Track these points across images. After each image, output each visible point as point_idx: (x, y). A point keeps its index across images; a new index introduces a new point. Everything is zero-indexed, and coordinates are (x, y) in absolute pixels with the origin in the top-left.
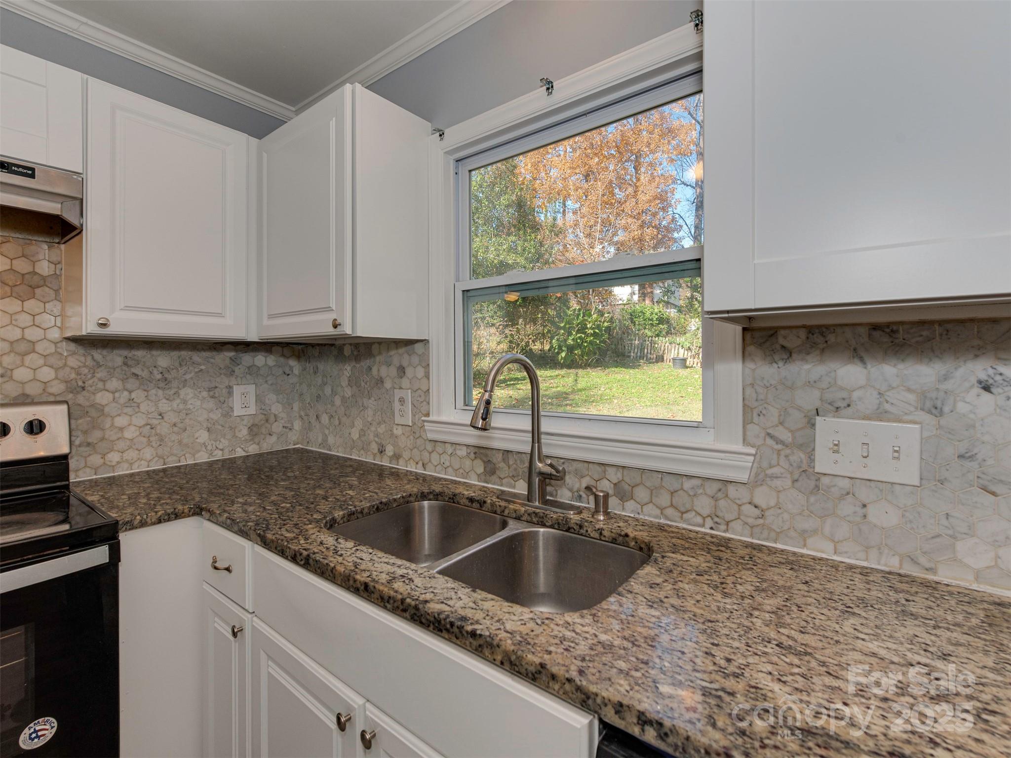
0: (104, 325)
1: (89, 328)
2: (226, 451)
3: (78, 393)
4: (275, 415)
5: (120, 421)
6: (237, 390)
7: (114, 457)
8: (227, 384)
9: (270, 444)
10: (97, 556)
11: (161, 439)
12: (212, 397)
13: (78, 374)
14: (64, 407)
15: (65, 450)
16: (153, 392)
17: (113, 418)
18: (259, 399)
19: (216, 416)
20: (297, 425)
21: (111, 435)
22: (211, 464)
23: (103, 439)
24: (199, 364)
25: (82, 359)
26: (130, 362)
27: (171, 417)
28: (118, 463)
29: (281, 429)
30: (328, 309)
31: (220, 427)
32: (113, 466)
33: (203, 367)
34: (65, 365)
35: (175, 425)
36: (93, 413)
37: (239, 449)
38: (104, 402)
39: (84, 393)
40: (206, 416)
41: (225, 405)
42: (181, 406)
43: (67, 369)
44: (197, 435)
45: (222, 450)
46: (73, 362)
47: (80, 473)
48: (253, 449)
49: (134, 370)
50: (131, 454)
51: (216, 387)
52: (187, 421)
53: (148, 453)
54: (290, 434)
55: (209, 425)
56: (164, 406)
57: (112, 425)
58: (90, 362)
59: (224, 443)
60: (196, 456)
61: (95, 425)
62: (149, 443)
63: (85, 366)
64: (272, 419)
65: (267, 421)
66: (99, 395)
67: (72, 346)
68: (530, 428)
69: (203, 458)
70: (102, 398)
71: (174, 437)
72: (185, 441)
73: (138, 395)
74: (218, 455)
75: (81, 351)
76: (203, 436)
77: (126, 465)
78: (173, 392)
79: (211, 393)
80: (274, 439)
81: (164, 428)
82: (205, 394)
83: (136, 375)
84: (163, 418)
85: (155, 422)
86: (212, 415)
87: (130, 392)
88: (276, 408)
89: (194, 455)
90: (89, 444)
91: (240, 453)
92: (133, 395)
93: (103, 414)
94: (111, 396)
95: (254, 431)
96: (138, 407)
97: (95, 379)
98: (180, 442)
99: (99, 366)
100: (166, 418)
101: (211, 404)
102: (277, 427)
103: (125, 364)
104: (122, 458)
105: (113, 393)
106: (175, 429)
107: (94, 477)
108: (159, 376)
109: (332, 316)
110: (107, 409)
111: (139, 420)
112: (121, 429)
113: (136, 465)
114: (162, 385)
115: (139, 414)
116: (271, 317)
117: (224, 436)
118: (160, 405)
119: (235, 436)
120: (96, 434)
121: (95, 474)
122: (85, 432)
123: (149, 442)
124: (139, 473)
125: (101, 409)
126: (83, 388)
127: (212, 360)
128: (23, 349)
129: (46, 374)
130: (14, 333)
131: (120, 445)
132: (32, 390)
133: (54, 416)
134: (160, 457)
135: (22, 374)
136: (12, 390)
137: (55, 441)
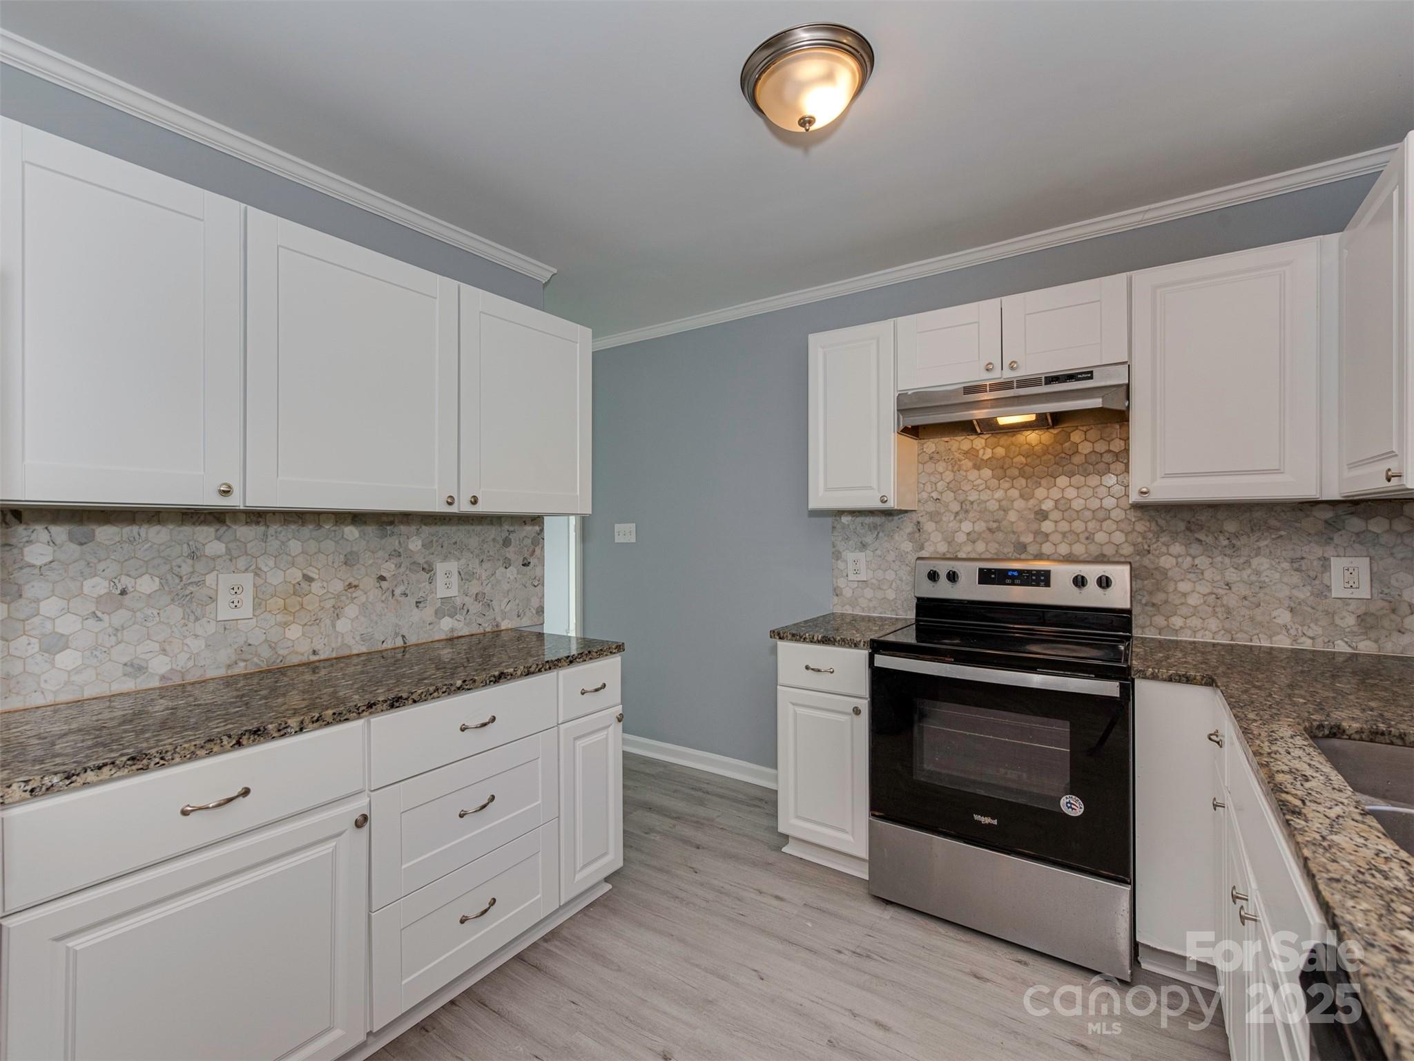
0: (1145, 494)
2: (1320, 640)
3: (1144, 556)
5: (1184, 587)
6: (1337, 563)
7: (1177, 622)
8: (1320, 554)
9: (1399, 646)
11: (1229, 612)
12: (1297, 570)
13: (1144, 538)
14: (1127, 567)
15: (1128, 606)
16: (1219, 559)
17: (1176, 582)
18: (1378, 579)
19: (1303, 594)
21: (1175, 599)
22: (1293, 653)
23: (1166, 602)
24: (1279, 529)
25: (1148, 524)
26: (1193, 527)
27: (1241, 589)
28: (1181, 628)
31: (1309, 609)
32: (1177, 630)
33: (1283, 533)
34: (1133, 530)
35: (1245, 598)
36: (1158, 576)
37: (1340, 643)
38: (1167, 566)
39: (1150, 556)
40: (1287, 593)
41: (1317, 582)
42: (1254, 578)
43: (1135, 534)
44: (1275, 614)
45: (1313, 638)
46: (1140, 527)
47: (1147, 630)
48: (1366, 647)
49: (1197, 535)
50: (1195, 622)
51: (1303, 558)
52: (1261, 595)
53: (1213, 624)
55: (1293, 605)
56: (1231, 575)
57: (1176, 589)
58: (1154, 527)
59: (1315, 630)
60: (1274, 639)
61: (1159, 588)
62: (1215, 613)
63: (1150, 531)
64: (1405, 609)
65: (1394, 611)
66: (1163, 559)
67: (1139, 514)
69: (1283, 642)
70: (1166, 562)
71: (1244, 612)
72: (1259, 618)
73: (1202, 561)
74: (1306, 644)
75: (1152, 519)
76: (1284, 617)
77: (1189, 632)
78: (1242, 560)
79: (1296, 565)
80: (1407, 639)
81: (1232, 600)
82: (1286, 565)
83: (1199, 541)
84: (1230, 588)
85: (1221, 592)
86: (1296, 593)
87: (1194, 558)
88: (1412, 594)
89: (1271, 637)
90: (1154, 605)
91: (1342, 648)
92: (1197, 561)
93: (1166, 578)
94: (1173, 561)
95: (1369, 622)
96: (1202, 574)
97: (1159, 544)
98: (1252, 619)
99: (1163, 530)
100: (1234, 589)
101: (1296, 578)
102: (1412, 623)
103: (1188, 529)
104: (1185, 624)
105: (1176, 557)
106: (1246, 603)
107: (1159, 637)
108: (1226, 543)
110: (1170, 574)
111: (1204, 588)
112: (1185, 595)
113: (1199, 634)
114: (1228, 552)
115: (1203, 581)
117: (1316, 621)
118: (1227, 574)
119: (1333, 623)
120: (1159, 598)
121: (1160, 634)
122: (1151, 593)
125: (1164, 573)
126: (1149, 552)
127: (1298, 525)
128: (1101, 516)
129: (1119, 537)
130: (1095, 504)
131: (1184, 610)
132: (1109, 551)
133: (1120, 574)
134: (1228, 631)
135: (1100, 537)
136: (1094, 550)
137: (1118, 597)
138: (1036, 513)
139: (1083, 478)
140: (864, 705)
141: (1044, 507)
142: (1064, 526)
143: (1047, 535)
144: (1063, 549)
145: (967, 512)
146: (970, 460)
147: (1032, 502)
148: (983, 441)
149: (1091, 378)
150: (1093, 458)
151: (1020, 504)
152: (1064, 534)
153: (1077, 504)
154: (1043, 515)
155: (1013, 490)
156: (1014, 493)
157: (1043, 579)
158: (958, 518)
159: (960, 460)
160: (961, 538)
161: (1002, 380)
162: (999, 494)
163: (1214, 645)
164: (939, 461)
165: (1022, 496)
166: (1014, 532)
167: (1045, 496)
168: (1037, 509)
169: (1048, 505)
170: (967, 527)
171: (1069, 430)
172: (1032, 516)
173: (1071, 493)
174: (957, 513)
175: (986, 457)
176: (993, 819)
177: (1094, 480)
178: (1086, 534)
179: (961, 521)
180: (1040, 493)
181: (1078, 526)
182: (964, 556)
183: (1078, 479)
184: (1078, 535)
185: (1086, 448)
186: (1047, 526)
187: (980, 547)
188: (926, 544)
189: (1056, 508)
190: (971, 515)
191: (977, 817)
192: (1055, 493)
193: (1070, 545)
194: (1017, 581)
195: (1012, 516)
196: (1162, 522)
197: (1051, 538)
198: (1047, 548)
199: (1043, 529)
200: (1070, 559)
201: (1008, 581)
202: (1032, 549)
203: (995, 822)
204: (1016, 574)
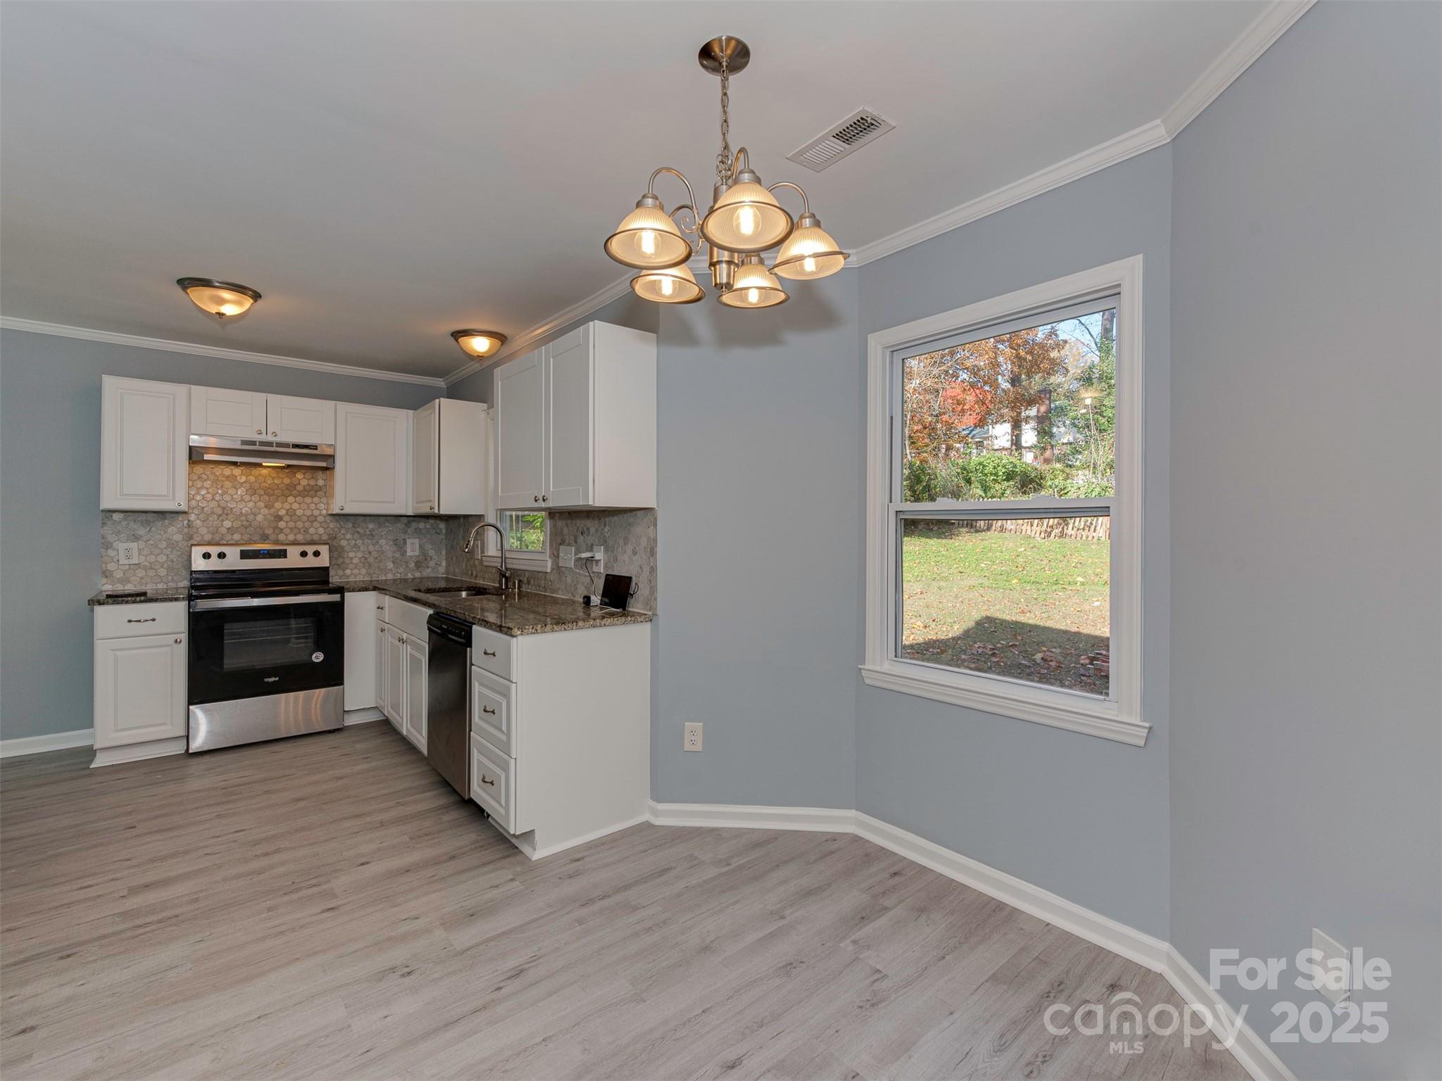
0: (342, 509)
1: (336, 511)
2: (403, 574)
3: (333, 540)
4: (431, 557)
5: (351, 555)
6: (409, 541)
7: (348, 572)
8: (403, 538)
9: (427, 572)
10: (336, 598)
11: (370, 565)
12: (396, 544)
13: (334, 531)
14: (328, 546)
15: (328, 565)
16: (366, 541)
17: (348, 553)
18: (421, 547)
19: (398, 555)
20: (444, 564)
21: (347, 561)
22: (395, 580)
23: (343, 563)
24: (389, 527)
25: (335, 524)
26: (355, 526)
27: (375, 554)
28: (350, 575)
29: (434, 564)
30: (430, 501)
31: (399, 561)
32: (348, 577)
33: (390, 529)
34: (328, 527)
35: (376, 558)
36: (340, 549)
37: (409, 574)
38: (344, 545)
39: (336, 540)
40: (392, 555)
41: (402, 549)
42: (380, 549)
43: (329, 529)
44: (387, 565)
45: (400, 574)
46: (332, 525)
47: (334, 578)
48: (417, 575)
49: (358, 530)
50: (356, 571)
51: (398, 539)
52: (383, 556)
53: (364, 571)
54: (440, 568)
55: (394, 560)
56: (371, 548)
57: (348, 557)
58: (338, 526)
59: (401, 570)
61: (340, 556)
63: (336, 528)
64: (429, 558)
65: (426, 560)
66: (342, 541)
67: (331, 518)
68: (500, 556)
69: (390, 576)
70: (344, 543)
71: (376, 565)
72: (381, 567)
73: (359, 542)
74: (398, 576)
75: (337, 521)
76: (390, 565)
77: (353, 576)
78: (375, 541)
79: (395, 542)
80: (430, 570)
81: (371, 560)
82: (391, 543)
83: (358, 532)
84: (370, 554)
85: (367, 556)
86: (395, 555)
87: (356, 540)
88: (431, 553)
89: (386, 575)
90: (338, 565)
91: (410, 576)
92: (357, 542)
93: (344, 551)
94: (347, 542)
95: (418, 565)
96: (359, 548)
97: (341, 533)
98: (379, 568)
99: (342, 527)
100: (372, 554)
101: (395, 548)
102: (432, 564)
103: (353, 527)
104: (352, 573)
105: (348, 540)
106: (377, 560)
107: (340, 580)
108: (369, 533)
109: (430, 504)
110: (345, 549)
111: (360, 555)
112: (352, 559)
113: (358, 577)
114: (370, 537)
115: (359, 551)
116: (417, 503)
117: (401, 566)
118: (369, 547)
119: (407, 566)
120: (340, 560)
121: (340, 577)
122: (336, 559)
123: (364, 566)
124: (359, 581)
125: (342, 548)
126: (336, 538)
127: (395, 525)
128: (311, 519)
129: (321, 531)
130: (309, 513)
131: (351, 566)
132: (316, 538)
133: (324, 550)
134: (370, 574)
135: (312, 530)
136: (308, 538)
137: (324, 561)
138: (275, 517)
139: (302, 498)
140: (184, 637)
141: (280, 513)
142: (292, 524)
143: (282, 529)
144: (291, 537)
145: (227, 515)
146: (230, 482)
147: (272, 510)
148: (240, 471)
149: (316, 449)
150: (307, 488)
151: (265, 511)
152: (291, 529)
153: (299, 512)
154: (280, 518)
155: (260, 502)
156: (261, 504)
157: (282, 554)
158: (221, 518)
159: (223, 481)
160: (223, 530)
161: (266, 440)
162: (251, 504)
163: (364, 581)
164: (205, 480)
165: (266, 507)
166: (260, 528)
167: (281, 508)
168: (276, 514)
169: (282, 512)
170: (227, 524)
171: (295, 471)
172: (272, 519)
173: (295, 506)
174: (220, 515)
175: (242, 481)
176: (275, 677)
177: (308, 500)
178: (304, 529)
179: (223, 521)
180: (278, 505)
181: (300, 525)
182: (225, 543)
183: (299, 499)
184: (299, 529)
185: (304, 482)
186: (282, 524)
187: (237, 537)
188: (195, 536)
189: (287, 514)
190: (230, 517)
191: (266, 680)
192: (287, 506)
193: (295, 535)
194: (267, 556)
195: (260, 518)
196: (342, 523)
197: (284, 531)
198: (282, 537)
199: (279, 526)
200: (295, 543)
201: (261, 556)
202: (272, 537)
203: (277, 679)
204: (266, 552)
